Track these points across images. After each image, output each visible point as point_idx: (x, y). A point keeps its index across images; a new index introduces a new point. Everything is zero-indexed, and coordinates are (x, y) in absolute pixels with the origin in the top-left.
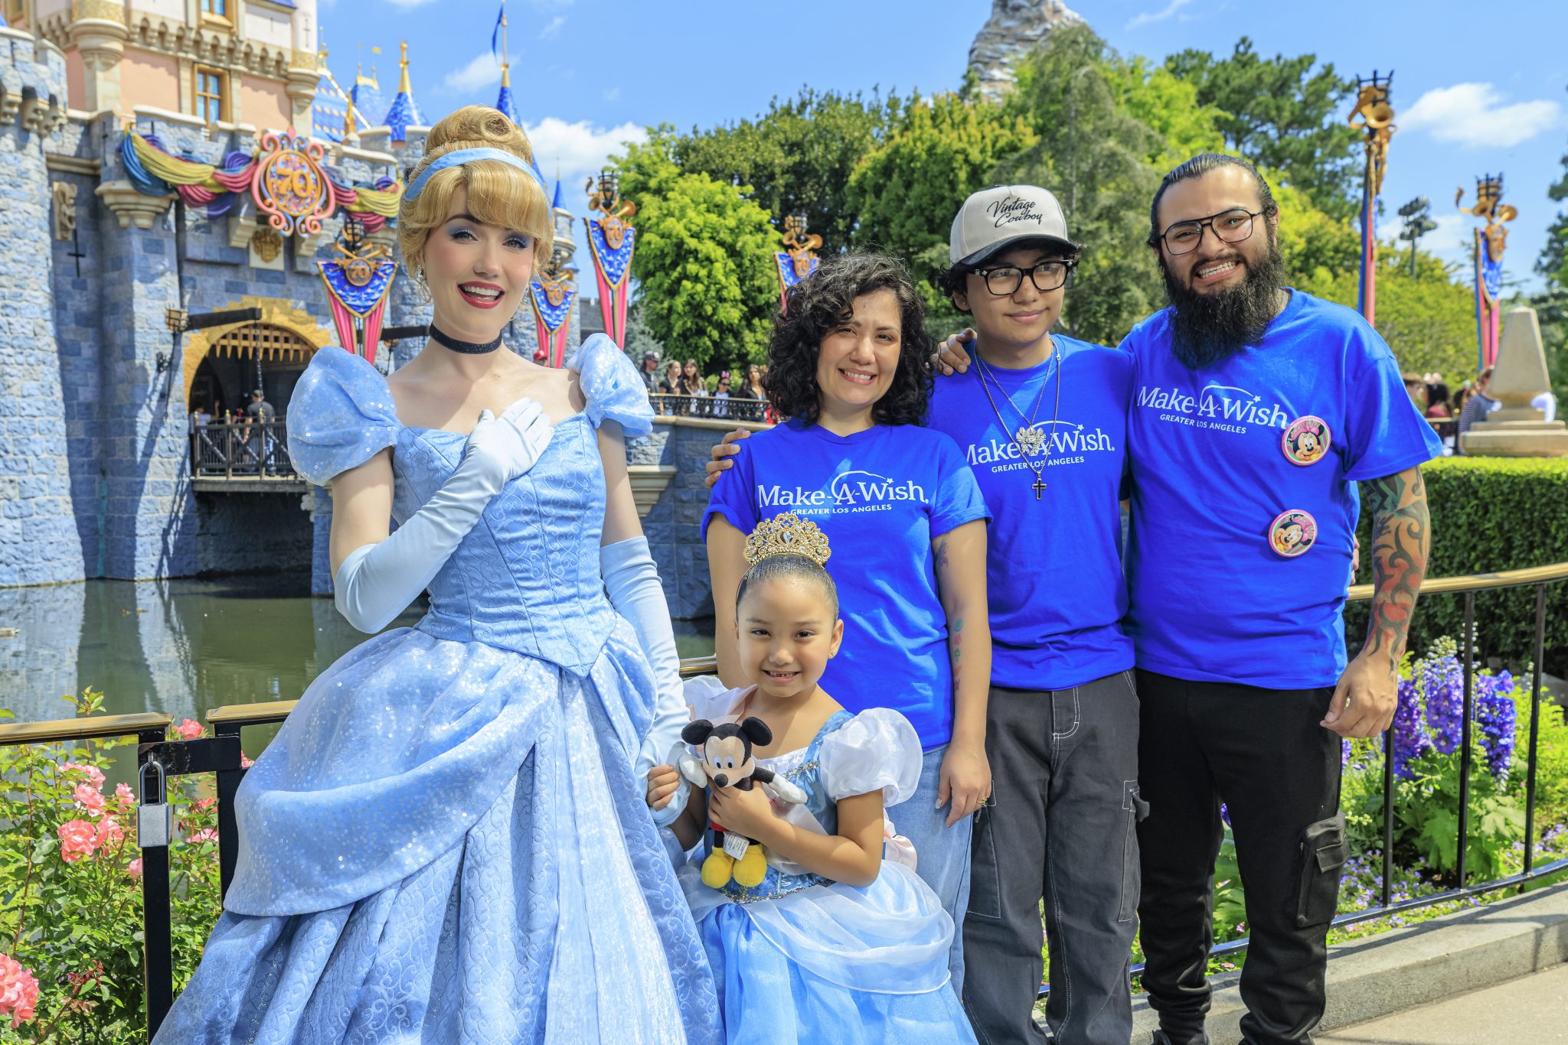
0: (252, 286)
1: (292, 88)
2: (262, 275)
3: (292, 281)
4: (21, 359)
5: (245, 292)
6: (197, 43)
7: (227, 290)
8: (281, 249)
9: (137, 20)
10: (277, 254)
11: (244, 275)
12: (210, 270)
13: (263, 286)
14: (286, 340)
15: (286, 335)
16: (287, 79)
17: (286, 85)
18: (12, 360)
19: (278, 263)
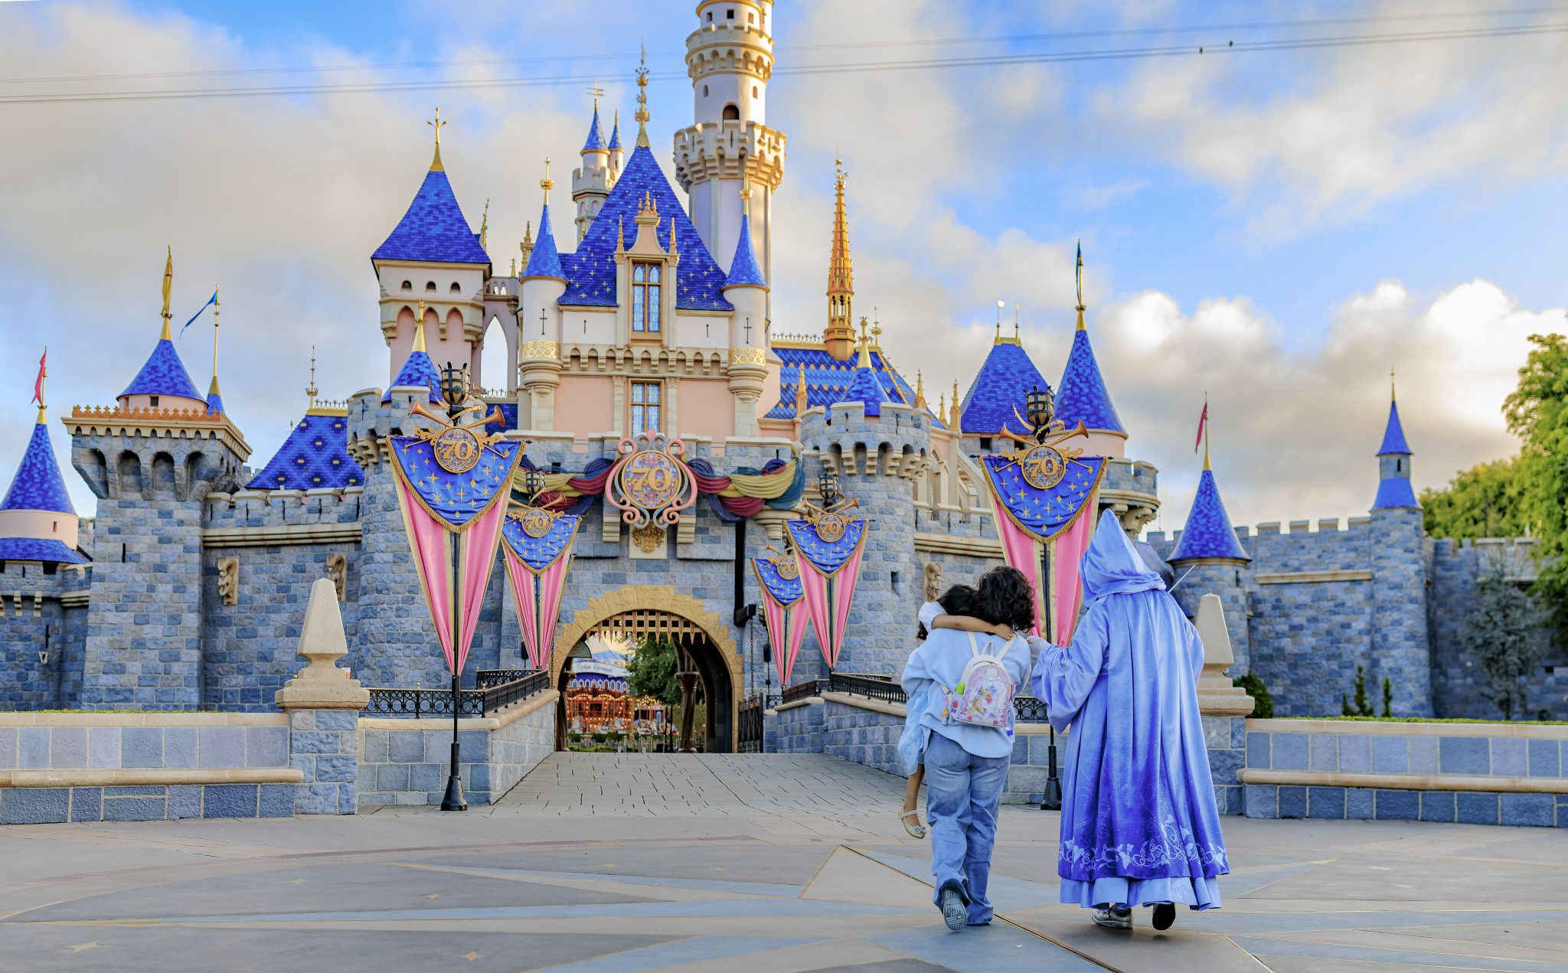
0: (631, 577)
1: (734, 384)
2: (641, 565)
3: (677, 568)
4: (408, 652)
5: (624, 582)
6: (628, 359)
7: (605, 581)
8: (665, 539)
9: (568, 352)
10: (659, 544)
11: (621, 566)
12: (587, 564)
13: (644, 575)
14: (675, 624)
15: (675, 619)
16: (728, 376)
17: (728, 381)
18: (400, 653)
19: (661, 552)
